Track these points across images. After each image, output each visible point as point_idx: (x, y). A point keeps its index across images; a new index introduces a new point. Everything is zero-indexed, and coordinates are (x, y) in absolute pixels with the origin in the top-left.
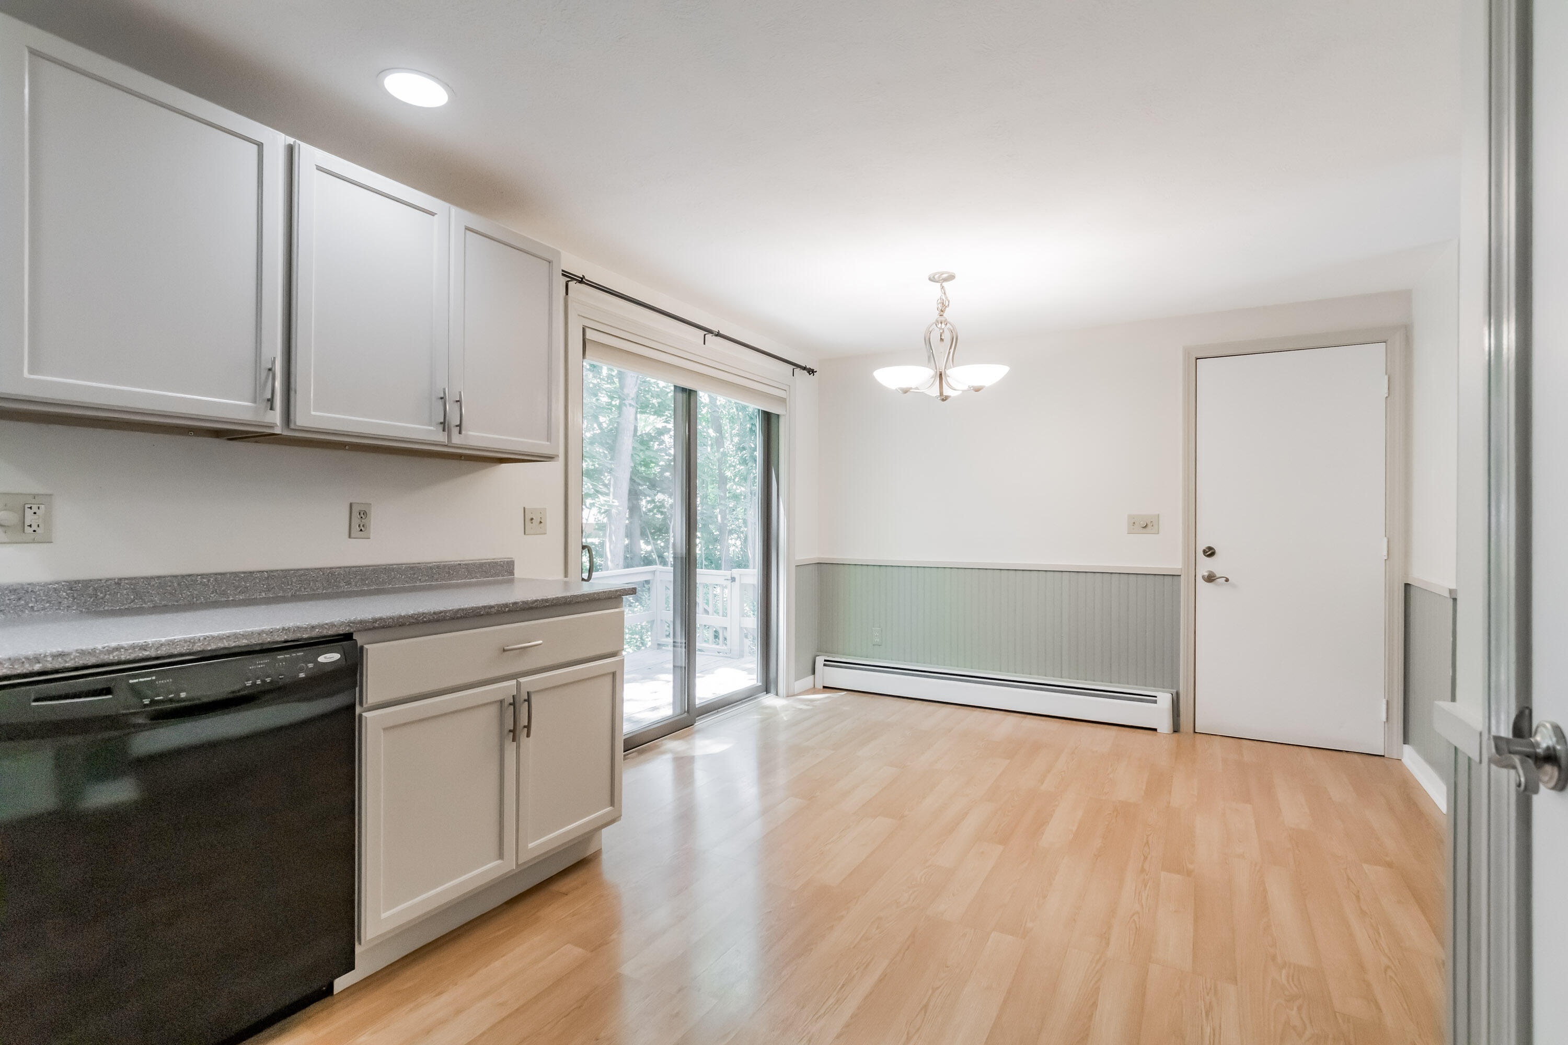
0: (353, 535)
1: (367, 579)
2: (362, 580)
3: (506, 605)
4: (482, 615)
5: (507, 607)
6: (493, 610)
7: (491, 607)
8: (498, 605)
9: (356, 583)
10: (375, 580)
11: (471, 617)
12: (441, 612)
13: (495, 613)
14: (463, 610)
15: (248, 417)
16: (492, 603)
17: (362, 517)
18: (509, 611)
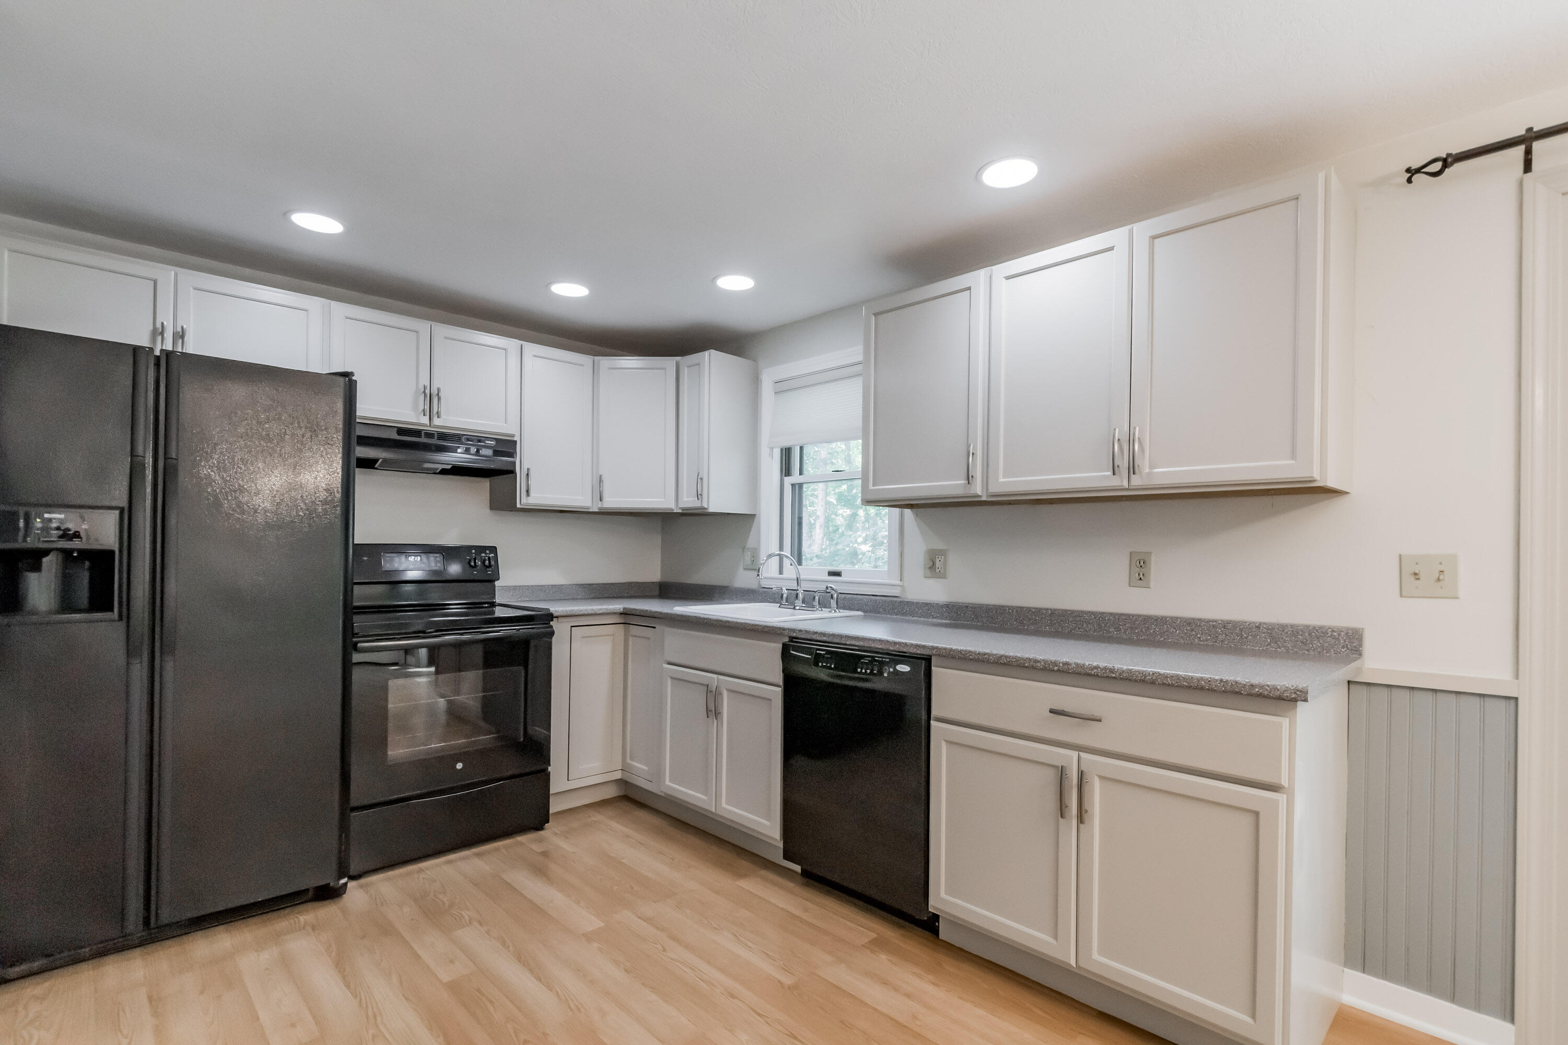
0: (1131, 584)
1: (1137, 628)
2: (1132, 628)
3: (1055, 663)
4: (1027, 667)
5: (1057, 666)
6: (1038, 664)
7: (1036, 661)
8: (1045, 661)
9: (1126, 630)
10: (1146, 630)
11: (1014, 666)
12: (985, 654)
13: (1041, 669)
14: (1006, 657)
15: (960, 492)
16: (1040, 657)
17: (1141, 566)
18: (1059, 670)
